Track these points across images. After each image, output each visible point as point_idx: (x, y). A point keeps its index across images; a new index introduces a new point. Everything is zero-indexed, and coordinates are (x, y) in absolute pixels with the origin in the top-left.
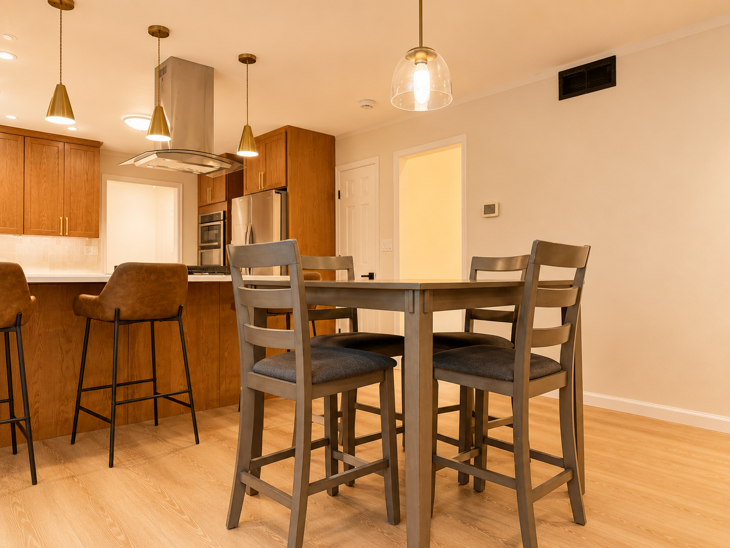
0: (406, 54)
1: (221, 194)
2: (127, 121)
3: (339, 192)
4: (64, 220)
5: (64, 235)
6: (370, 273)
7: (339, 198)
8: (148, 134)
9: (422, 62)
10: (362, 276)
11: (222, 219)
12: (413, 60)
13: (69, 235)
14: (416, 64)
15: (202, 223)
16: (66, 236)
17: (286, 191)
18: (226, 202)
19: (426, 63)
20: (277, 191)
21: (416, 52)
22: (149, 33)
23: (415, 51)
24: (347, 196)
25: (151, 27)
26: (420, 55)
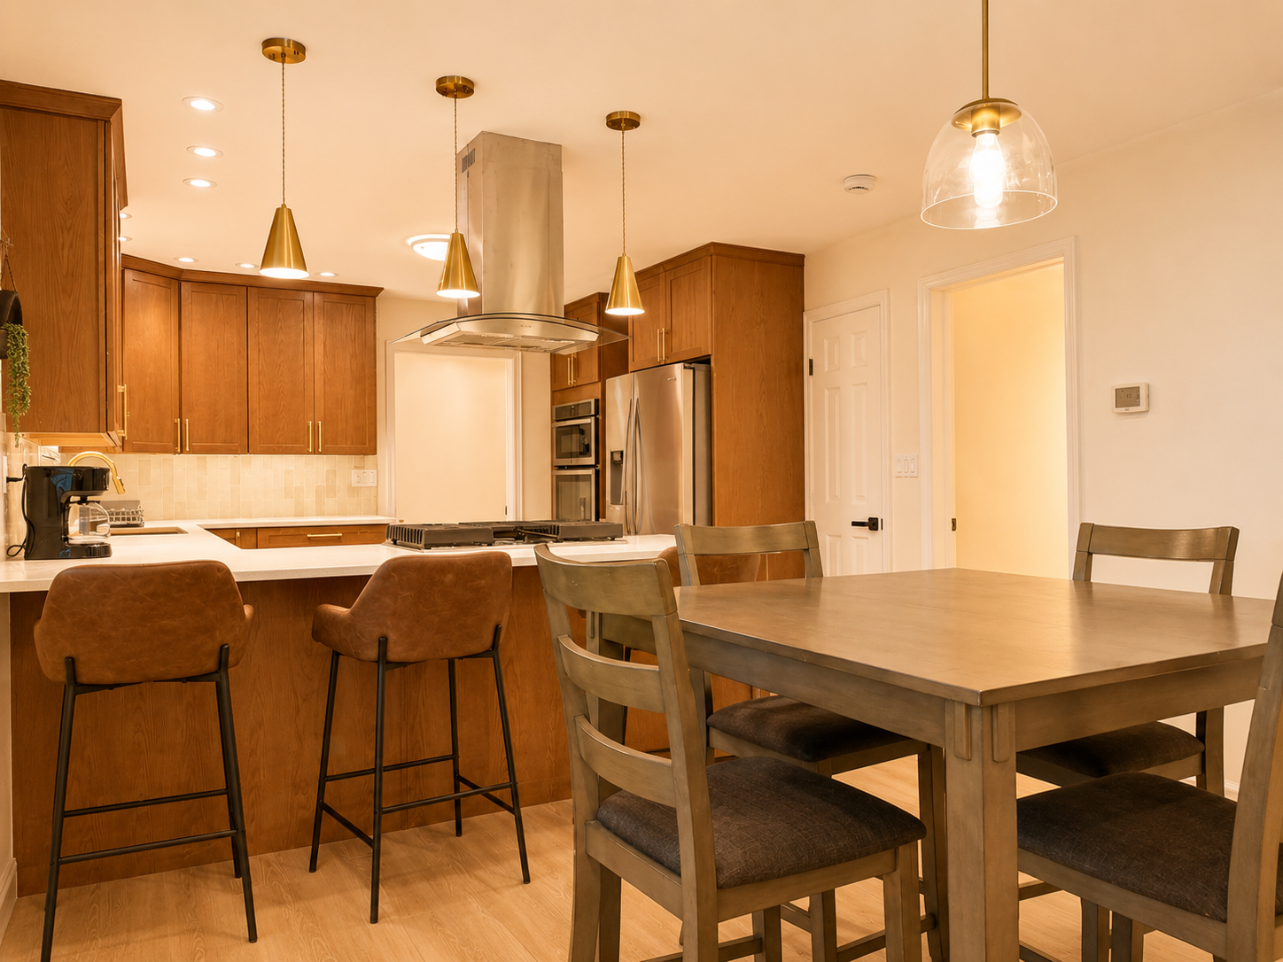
0: (952, 115)
1: (591, 369)
2: (417, 248)
3: (811, 361)
4: (315, 427)
5: (315, 452)
6: (870, 519)
7: (811, 373)
8: (439, 289)
9: (989, 131)
10: (854, 524)
11: (593, 413)
12: (968, 126)
13: (325, 452)
14: (974, 135)
15: (557, 421)
16: (320, 453)
17: (710, 364)
18: (600, 383)
19: (997, 133)
20: (686, 365)
21: (973, 112)
22: (438, 90)
23: (971, 110)
24: (826, 369)
25: (440, 81)
26: (985, 116)
